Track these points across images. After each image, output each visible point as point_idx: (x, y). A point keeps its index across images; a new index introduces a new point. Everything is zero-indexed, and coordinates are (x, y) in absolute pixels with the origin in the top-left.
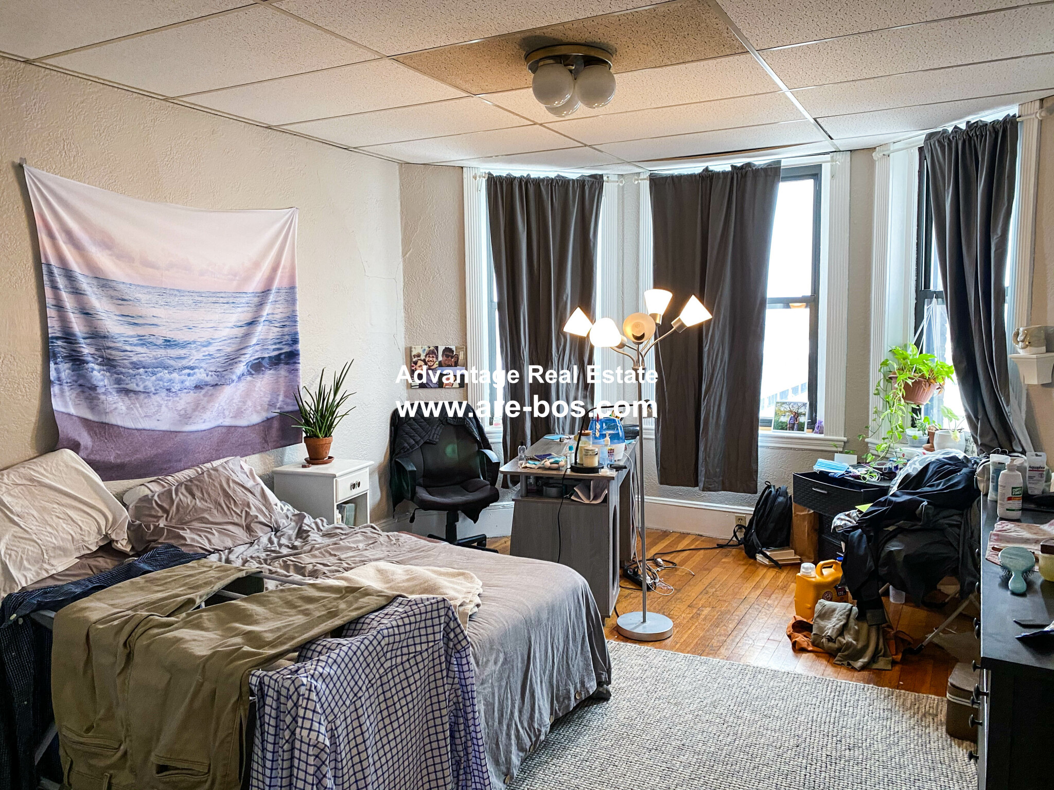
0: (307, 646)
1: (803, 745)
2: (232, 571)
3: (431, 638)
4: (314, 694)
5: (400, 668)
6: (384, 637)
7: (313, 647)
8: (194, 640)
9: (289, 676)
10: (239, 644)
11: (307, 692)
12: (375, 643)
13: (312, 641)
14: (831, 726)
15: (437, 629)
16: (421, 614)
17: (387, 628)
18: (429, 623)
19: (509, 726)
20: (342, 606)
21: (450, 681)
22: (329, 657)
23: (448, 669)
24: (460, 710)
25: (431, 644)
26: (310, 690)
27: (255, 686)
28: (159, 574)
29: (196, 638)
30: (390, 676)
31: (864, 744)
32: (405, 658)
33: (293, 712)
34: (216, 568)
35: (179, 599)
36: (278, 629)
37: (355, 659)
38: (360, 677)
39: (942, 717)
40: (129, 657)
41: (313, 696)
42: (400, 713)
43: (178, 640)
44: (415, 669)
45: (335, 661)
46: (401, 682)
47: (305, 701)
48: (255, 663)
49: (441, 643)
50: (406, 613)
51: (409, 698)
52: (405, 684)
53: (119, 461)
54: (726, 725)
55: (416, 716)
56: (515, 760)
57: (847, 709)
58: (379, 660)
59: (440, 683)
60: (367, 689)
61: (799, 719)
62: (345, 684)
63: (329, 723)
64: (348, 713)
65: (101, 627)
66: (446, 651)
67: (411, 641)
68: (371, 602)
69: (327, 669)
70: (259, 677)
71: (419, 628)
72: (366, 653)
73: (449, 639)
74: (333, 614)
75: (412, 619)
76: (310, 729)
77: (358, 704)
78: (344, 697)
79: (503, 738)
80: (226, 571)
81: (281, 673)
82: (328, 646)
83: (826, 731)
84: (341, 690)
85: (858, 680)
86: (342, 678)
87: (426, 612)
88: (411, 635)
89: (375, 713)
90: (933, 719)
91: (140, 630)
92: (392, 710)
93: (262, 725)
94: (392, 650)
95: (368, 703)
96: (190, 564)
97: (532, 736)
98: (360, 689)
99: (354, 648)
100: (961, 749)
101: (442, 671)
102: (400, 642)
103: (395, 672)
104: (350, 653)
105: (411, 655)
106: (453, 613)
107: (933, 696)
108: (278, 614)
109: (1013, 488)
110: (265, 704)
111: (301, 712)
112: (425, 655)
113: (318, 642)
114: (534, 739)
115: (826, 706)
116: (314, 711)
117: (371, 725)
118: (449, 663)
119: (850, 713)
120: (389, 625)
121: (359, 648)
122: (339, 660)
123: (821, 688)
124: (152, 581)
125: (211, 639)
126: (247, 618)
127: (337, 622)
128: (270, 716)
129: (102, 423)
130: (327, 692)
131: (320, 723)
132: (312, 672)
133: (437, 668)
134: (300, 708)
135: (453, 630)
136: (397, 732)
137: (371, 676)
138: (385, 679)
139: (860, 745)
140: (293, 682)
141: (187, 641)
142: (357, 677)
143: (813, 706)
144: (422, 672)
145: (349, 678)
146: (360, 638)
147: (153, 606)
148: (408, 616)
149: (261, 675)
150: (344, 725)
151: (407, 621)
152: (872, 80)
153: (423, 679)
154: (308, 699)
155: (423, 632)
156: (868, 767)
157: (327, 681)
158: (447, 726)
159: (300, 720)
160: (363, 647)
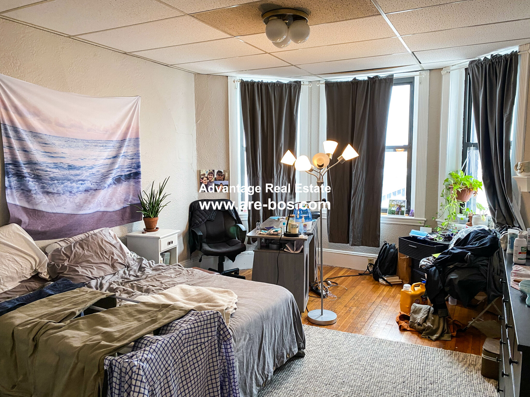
0: (139, 341)
1: (407, 382)
2: (98, 294)
3: (210, 334)
4: (142, 371)
5: (192, 352)
6: (183, 335)
7: (142, 341)
8: (73, 337)
9: (127, 360)
10: (100, 340)
11: (137, 370)
12: (178, 338)
13: (142, 338)
14: (421, 371)
15: (213, 329)
16: (204, 321)
17: (185, 330)
18: (209, 326)
19: (252, 373)
20: (160, 316)
21: (221, 358)
22: (151, 348)
23: (220, 351)
24: (226, 374)
25: (210, 338)
26: (139, 369)
27: (107, 366)
28: (57, 296)
29: (75, 336)
30: (186, 357)
31: (439, 381)
32: (195, 346)
33: (129, 382)
34: (90, 292)
35: (66, 312)
36: (122, 330)
37: (166, 348)
38: (169, 358)
39: (479, 366)
40: (36, 346)
41: (141, 372)
42: (192, 378)
43: (64, 337)
44: (201, 352)
45: (154, 350)
46: (193, 360)
47: (136, 375)
48: (108, 352)
49: (216, 337)
50: (196, 320)
51: (197, 369)
52: (195, 361)
53: (43, 230)
54: (366, 371)
55: (201, 378)
56: (255, 391)
57: (429, 362)
58: (180, 348)
59: (215, 359)
60: (173, 365)
61: (404, 367)
62: (160, 363)
63: (150, 386)
64: (162, 380)
65: (21, 328)
66: (218, 341)
67: (198, 337)
68: (176, 313)
69: (150, 355)
70: (109, 360)
71: (203, 329)
72: (173, 345)
73: (220, 335)
74: (154, 321)
75: (199, 324)
76: (139, 393)
77: (168, 374)
78: (160, 370)
79: (248, 380)
80: (95, 294)
81: (123, 358)
82: (151, 341)
83: (419, 374)
84: (158, 367)
85: (434, 346)
86: (158, 360)
87: (207, 320)
88: (199, 333)
89: (178, 379)
90: (474, 367)
91: (42, 331)
92: (187, 376)
93: (111, 388)
94: (187, 342)
95: (174, 373)
96: (75, 290)
97: (264, 378)
98: (169, 365)
99: (166, 342)
100: (489, 383)
101: (216, 353)
102: (192, 337)
103: (189, 354)
104: (164, 345)
105: (199, 345)
106: (222, 320)
107: (473, 355)
108: (123, 320)
109: (522, 247)
110: (113, 376)
111: (134, 382)
112: (206, 344)
113: (145, 338)
114: (265, 380)
115: (418, 360)
116: (141, 381)
117: (175, 386)
118: (220, 348)
119: (431, 364)
120: (186, 328)
121: (168, 342)
122: (157, 349)
123: (415, 351)
124: (53, 300)
125: (83, 336)
126: (105, 323)
127: (156, 326)
128: (116, 383)
129: (34, 210)
130: (150, 369)
131: (145, 388)
132: (140, 357)
133: (214, 351)
134: (133, 380)
135: (222, 329)
136: (190, 389)
137: (176, 357)
138: (183, 359)
139: (437, 381)
140: (129, 364)
141: (69, 338)
142: (167, 359)
143: (411, 360)
144: (205, 354)
145: (162, 359)
146: (169, 335)
147: (51, 316)
148: (197, 322)
149: (111, 359)
150: (159, 387)
151: (196, 325)
152: (444, 31)
153: (205, 358)
154: (138, 374)
155: (205, 331)
156: (441, 393)
157: (150, 362)
158: (219, 384)
159: (133, 387)
160: (171, 341)
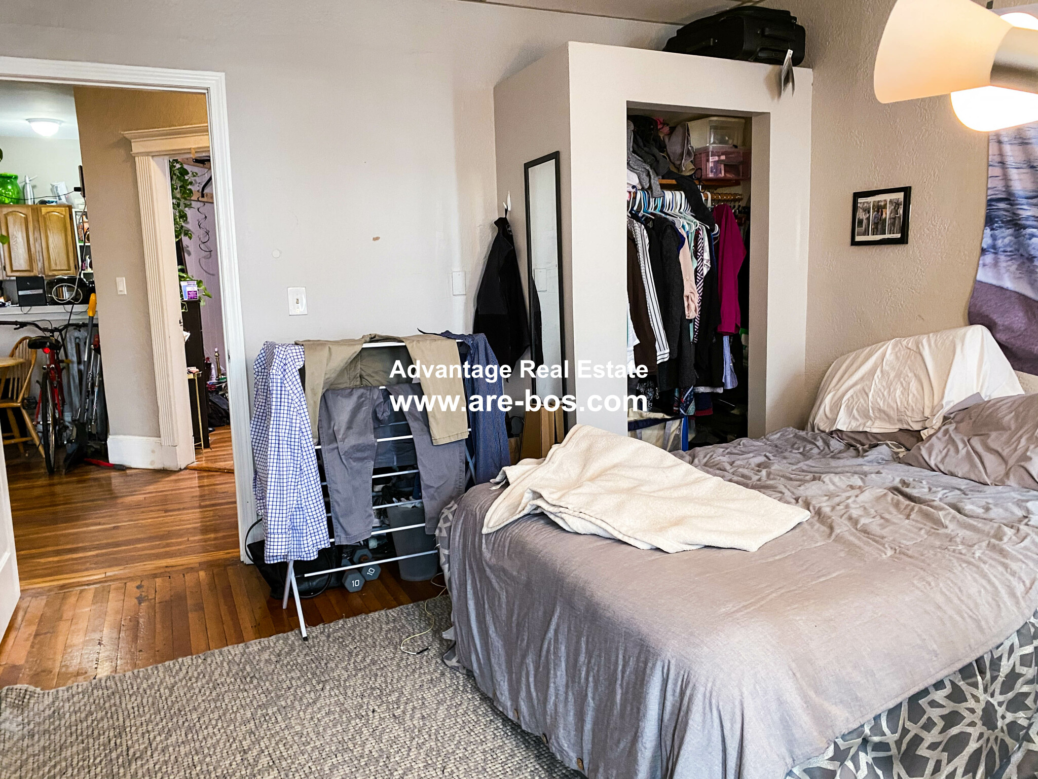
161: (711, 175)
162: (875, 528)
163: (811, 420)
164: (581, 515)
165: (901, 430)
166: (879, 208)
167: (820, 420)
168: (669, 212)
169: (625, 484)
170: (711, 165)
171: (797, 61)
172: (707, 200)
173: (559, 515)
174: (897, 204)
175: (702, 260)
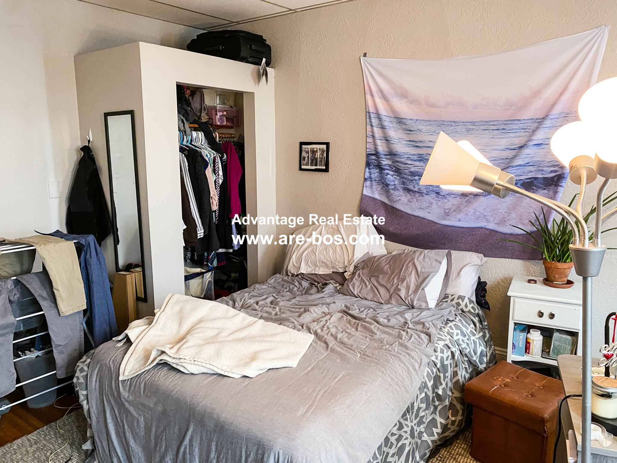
53: (394, 232)
129: (392, 207)
161: (218, 123)
162: (346, 340)
163: (285, 267)
164: (196, 362)
165: (333, 272)
166: (314, 152)
167: (291, 267)
168: (195, 144)
169: (211, 333)
170: (218, 117)
171: (268, 64)
172: (216, 137)
173: (180, 364)
174: (323, 151)
175: (218, 175)
